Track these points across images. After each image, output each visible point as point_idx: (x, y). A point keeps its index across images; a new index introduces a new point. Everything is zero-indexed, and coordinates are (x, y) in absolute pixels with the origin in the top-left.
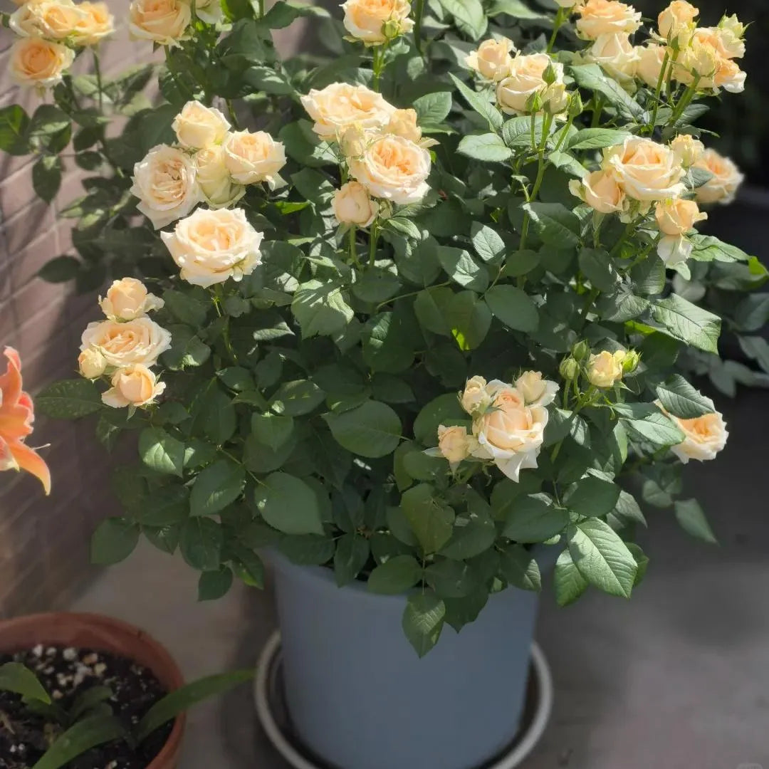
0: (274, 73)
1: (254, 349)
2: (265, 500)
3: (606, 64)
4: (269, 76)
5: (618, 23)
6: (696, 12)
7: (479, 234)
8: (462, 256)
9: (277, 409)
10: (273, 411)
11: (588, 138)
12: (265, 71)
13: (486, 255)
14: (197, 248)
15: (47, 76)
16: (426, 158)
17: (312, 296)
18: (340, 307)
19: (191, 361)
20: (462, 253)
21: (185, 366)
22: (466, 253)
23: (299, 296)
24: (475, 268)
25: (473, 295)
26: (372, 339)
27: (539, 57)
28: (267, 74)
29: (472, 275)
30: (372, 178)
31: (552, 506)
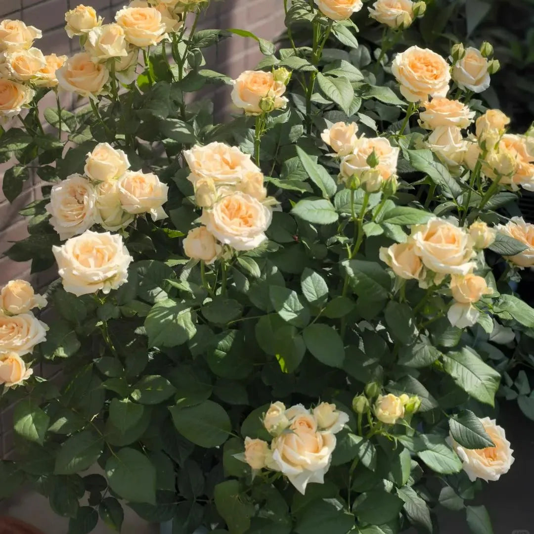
0: (184, 125)
1: (132, 342)
2: (113, 470)
3: (438, 152)
4: (179, 127)
5: (452, 119)
6: (508, 121)
7: (309, 279)
8: (291, 295)
9: (135, 396)
10: (131, 398)
11: (400, 215)
12: (176, 123)
13: (311, 297)
14: (76, 263)
15: (11, 108)
16: (266, 215)
17: (165, 313)
18: (186, 325)
19: (61, 353)
20: (290, 293)
21: (56, 356)
22: (294, 293)
23: (156, 311)
24: (300, 307)
25: (293, 330)
26: (217, 351)
27: (379, 140)
28: (178, 125)
29: (296, 312)
30: (217, 227)
31: (342, 511)
